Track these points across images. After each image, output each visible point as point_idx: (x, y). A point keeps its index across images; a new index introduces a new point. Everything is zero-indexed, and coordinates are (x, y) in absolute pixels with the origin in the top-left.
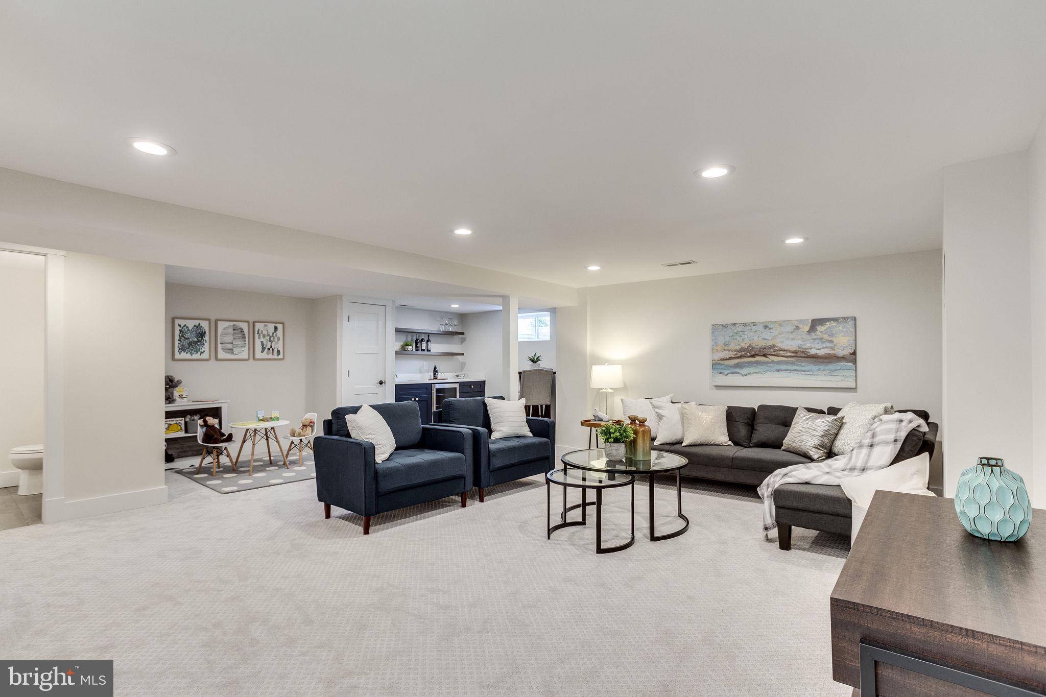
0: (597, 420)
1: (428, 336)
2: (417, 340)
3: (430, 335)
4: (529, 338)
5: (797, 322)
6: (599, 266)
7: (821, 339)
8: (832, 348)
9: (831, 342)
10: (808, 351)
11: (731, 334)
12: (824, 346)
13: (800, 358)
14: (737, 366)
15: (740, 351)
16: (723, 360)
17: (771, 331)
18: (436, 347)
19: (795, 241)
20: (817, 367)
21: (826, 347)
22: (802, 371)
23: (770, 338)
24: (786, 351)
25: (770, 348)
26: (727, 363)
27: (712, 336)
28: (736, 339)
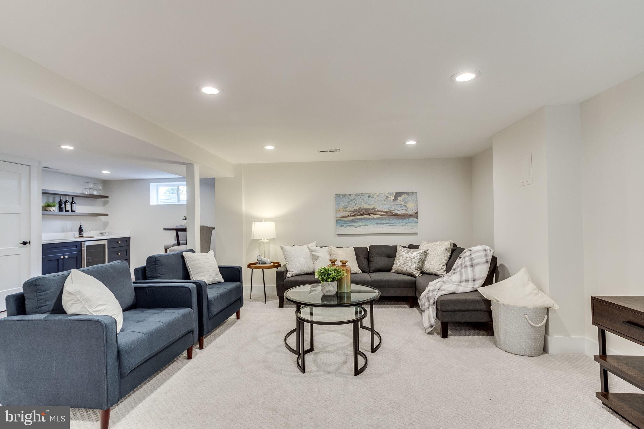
0: (261, 263)
1: (73, 198)
2: (60, 201)
3: (74, 197)
4: (168, 202)
5: (387, 194)
6: (274, 146)
7: (400, 204)
8: (406, 210)
9: (406, 206)
10: (393, 211)
11: (348, 201)
12: (402, 208)
13: (389, 216)
14: (352, 221)
15: (354, 212)
16: (343, 217)
17: (373, 199)
18: (79, 208)
19: (411, 143)
20: (398, 221)
21: (403, 209)
22: (391, 224)
23: (372, 204)
24: (381, 211)
25: (372, 210)
26: (345, 219)
27: (336, 202)
28: (351, 204)
